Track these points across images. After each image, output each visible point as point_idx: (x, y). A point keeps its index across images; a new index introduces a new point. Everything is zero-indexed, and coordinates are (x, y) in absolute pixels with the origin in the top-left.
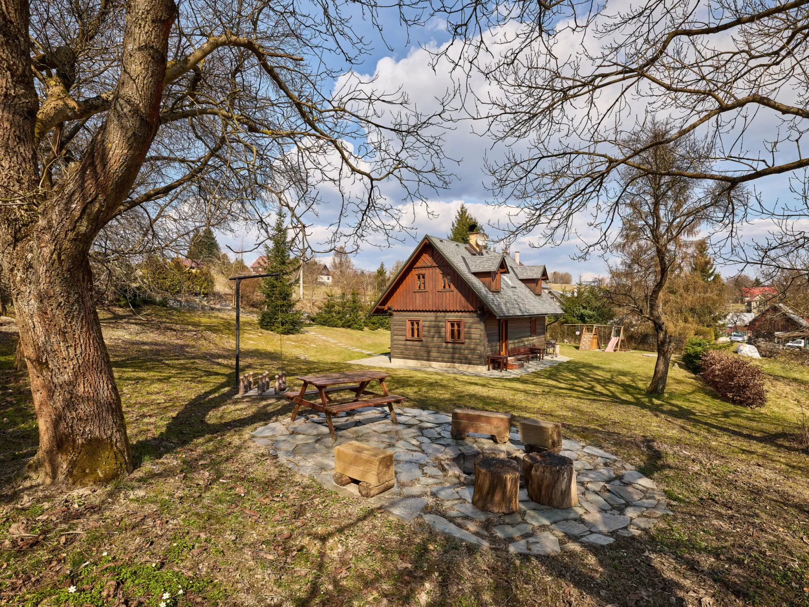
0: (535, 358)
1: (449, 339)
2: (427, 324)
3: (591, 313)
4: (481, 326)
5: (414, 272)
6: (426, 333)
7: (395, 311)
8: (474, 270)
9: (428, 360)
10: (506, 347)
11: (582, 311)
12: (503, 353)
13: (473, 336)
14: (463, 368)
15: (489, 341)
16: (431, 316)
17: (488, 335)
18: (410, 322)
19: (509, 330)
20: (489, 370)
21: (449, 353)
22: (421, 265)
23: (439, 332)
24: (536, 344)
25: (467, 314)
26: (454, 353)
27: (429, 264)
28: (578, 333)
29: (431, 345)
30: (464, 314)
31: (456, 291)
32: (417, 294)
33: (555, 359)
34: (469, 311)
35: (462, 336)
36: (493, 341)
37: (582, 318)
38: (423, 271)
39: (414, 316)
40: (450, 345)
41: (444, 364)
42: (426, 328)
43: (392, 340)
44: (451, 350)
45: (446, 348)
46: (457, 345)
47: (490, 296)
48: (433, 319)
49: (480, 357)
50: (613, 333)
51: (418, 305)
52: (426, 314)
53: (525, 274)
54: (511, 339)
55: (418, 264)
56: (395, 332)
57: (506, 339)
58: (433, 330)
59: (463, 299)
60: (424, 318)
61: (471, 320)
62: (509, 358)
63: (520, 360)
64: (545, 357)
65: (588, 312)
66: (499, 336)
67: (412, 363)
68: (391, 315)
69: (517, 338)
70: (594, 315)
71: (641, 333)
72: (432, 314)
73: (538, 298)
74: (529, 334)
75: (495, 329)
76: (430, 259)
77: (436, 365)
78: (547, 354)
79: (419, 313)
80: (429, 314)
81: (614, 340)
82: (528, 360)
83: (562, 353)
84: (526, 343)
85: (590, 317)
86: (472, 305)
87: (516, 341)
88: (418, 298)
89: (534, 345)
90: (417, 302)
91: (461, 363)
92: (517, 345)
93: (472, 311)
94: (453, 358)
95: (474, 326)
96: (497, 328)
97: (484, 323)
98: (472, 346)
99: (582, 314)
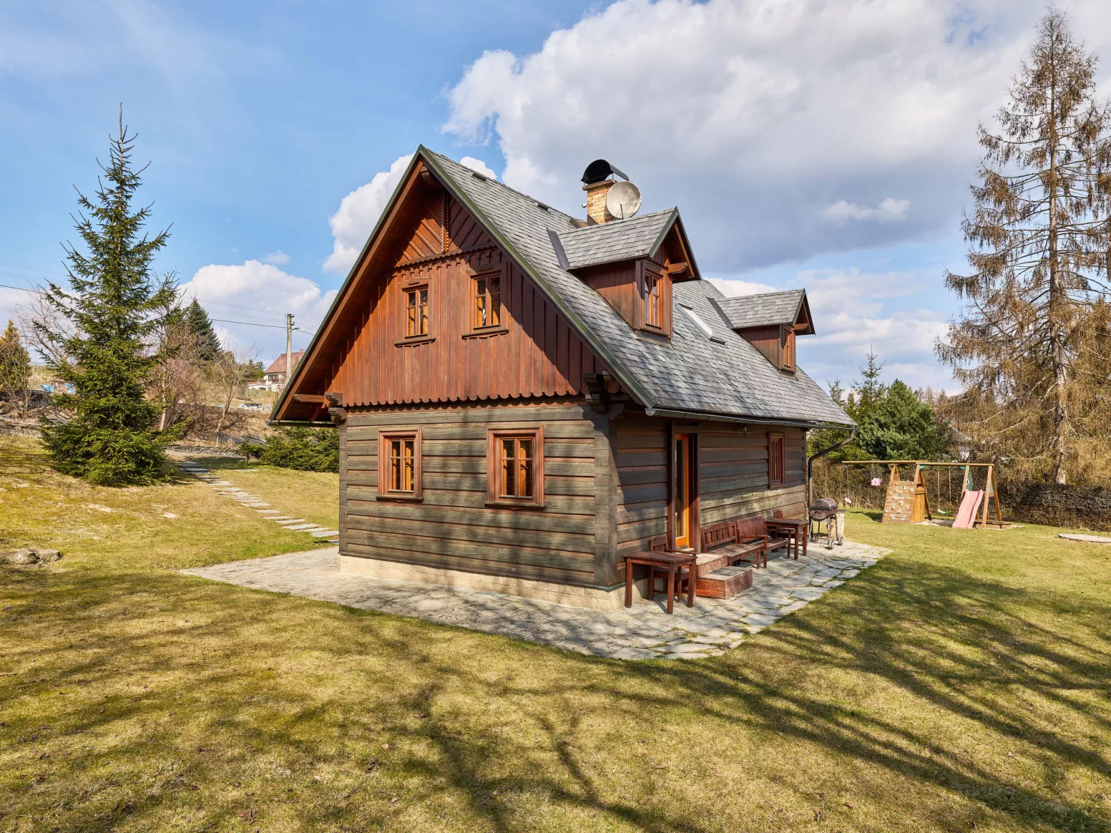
0: (783, 551)
1: (501, 497)
2: (439, 446)
3: (899, 437)
4: (603, 448)
5: (400, 282)
6: (438, 477)
7: (348, 408)
8: (579, 259)
9: (445, 566)
10: (694, 518)
11: (880, 433)
12: (682, 540)
13: (580, 484)
14: (546, 595)
15: (628, 503)
16: (446, 421)
17: (626, 482)
18: (389, 443)
19: (702, 467)
20: (628, 603)
21: (505, 542)
22: (417, 259)
23: (475, 474)
24: (784, 510)
25: (556, 408)
26: (517, 545)
27: (438, 251)
28: (876, 482)
29: (450, 514)
30: (545, 409)
31: (516, 329)
32: (406, 350)
33: (837, 551)
34: (556, 398)
35: (540, 483)
36: (646, 501)
37: (878, 448)
38: (421, 276)
39: (401, 422)
40: (504, 516)
41: (488, 580)
42: (436, 461)
43: (344, 500)
44: (509, 533)
45: (496, 525)
46: (525, 517)
47: (633, 345)
48: (455, 429)
49: (601, 557)
50: (967, 481)
51: (408, 388)
52: (431, 413)
53: (750, 315)
54: (709, 495)
55: (409, 256)
56: (353, 476)
57: (693, 496)
58: (456, 465)
59: (540, 356)
60: (427, 430)
61: (569, 429)
62: (703, 558)
63: (737, 562)
64: (811, 547)
65: (892, 435)
66: (669, 484)
67: (397, 574)
68: (341, 422)
69: (728, 494)
70: (906, 443)
71: (1025, 483)
72: (449, 413)
73: (786, 379)
74: (763, 480)
75: (651, 460)
76: (442, 233)
77: (464, 582)
78: (816, 536)
79: (415, 414)
80: (440, 413)
81: (971, 499)
82: (763, 556)
83: (850, 533)
84: (756, 507)
85: (898, 446)
86: (567, 376)
87: (727, 501)
88: (407, 363)
89: (778, 514)
90: (407, 376)
91: (541, 578)
92: (729, 512)
93: (568, 397)
94: (514, 560)
95: (581, 448)
96: (660, 456)
97: (611, 436)
98: (577, 520)
99: (878, 439)
